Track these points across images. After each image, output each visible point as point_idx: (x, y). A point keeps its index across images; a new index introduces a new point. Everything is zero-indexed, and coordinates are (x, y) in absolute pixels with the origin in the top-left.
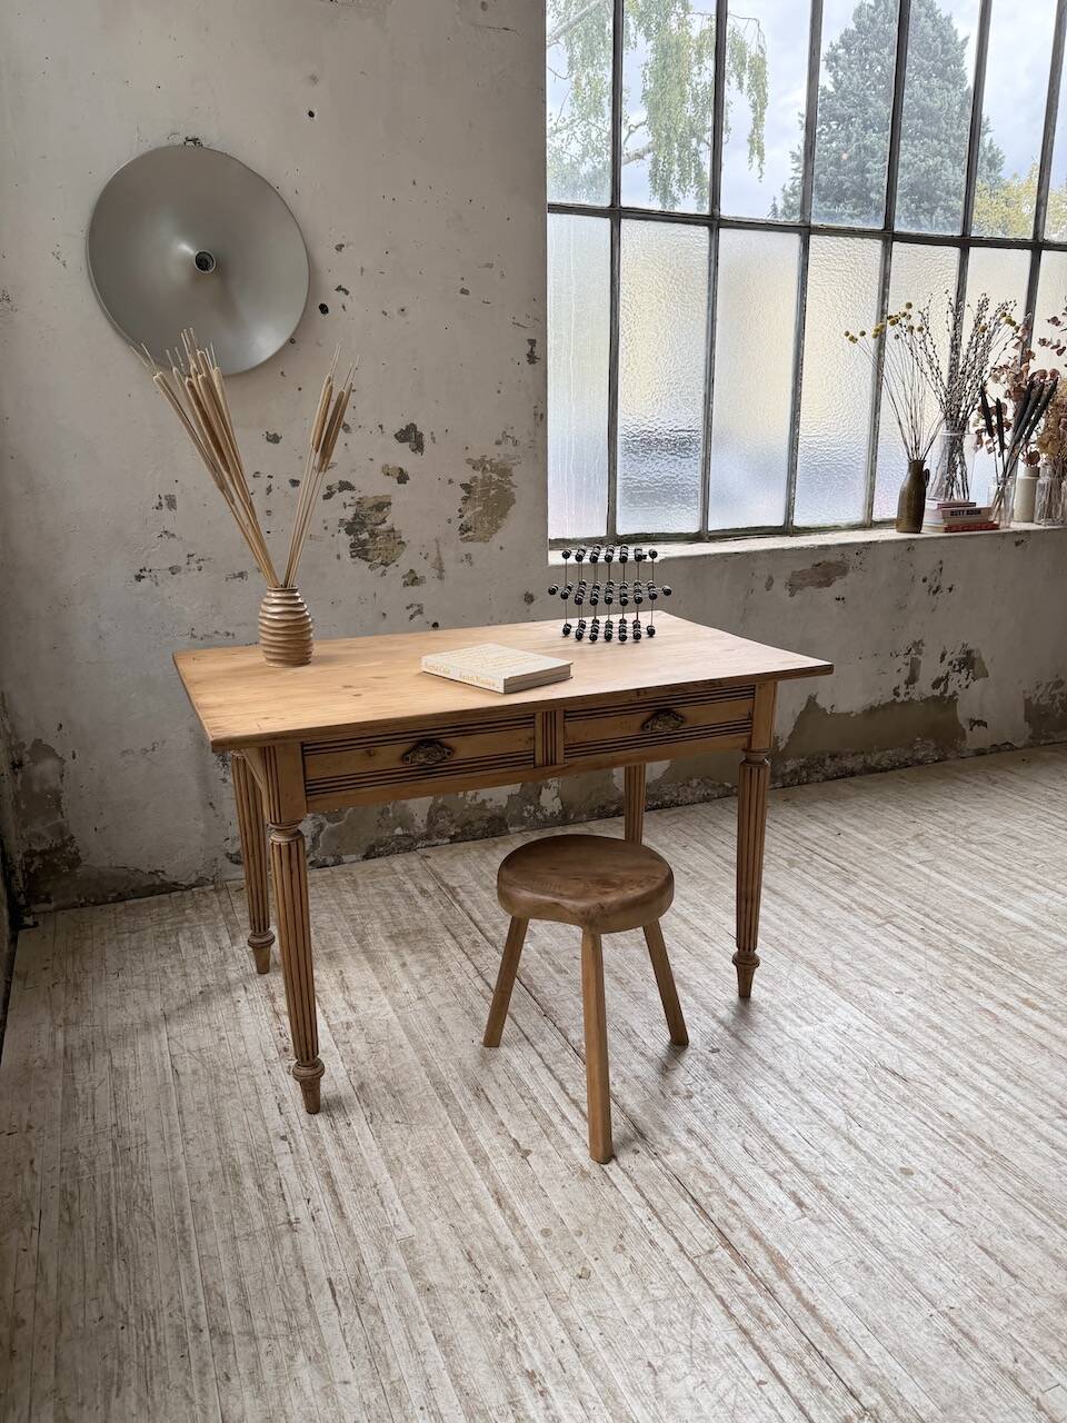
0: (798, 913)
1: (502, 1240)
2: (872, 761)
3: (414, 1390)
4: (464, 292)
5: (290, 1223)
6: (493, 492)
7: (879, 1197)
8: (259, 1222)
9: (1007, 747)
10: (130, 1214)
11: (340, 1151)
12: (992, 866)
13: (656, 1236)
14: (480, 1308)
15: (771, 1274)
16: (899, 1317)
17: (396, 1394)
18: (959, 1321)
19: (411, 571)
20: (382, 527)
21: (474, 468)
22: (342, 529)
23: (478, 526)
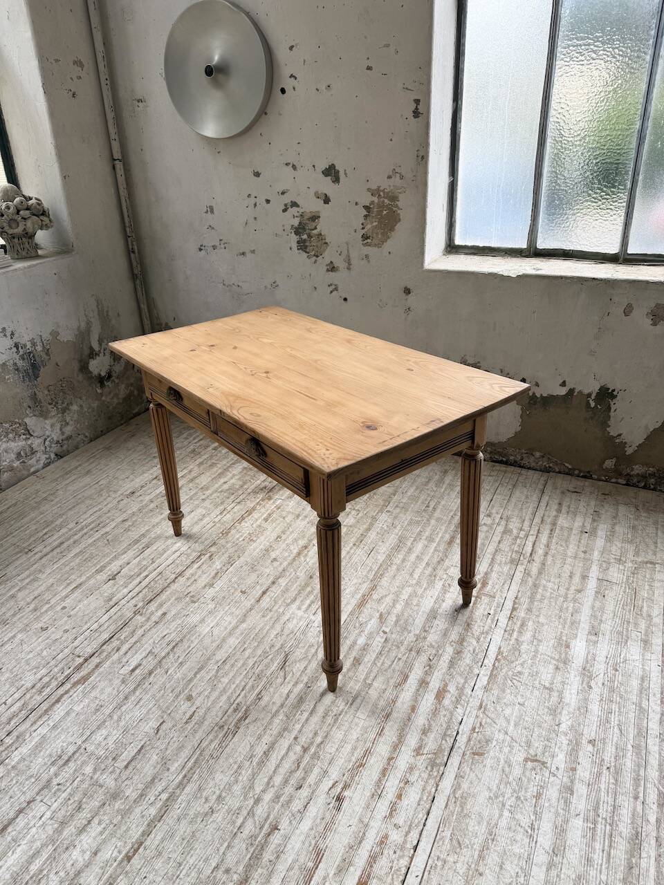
4: (369, 68)
19: (331, 262)
20: (315, 232)
21: (372, 195)
22: (293, 231)
23: (375, 235)
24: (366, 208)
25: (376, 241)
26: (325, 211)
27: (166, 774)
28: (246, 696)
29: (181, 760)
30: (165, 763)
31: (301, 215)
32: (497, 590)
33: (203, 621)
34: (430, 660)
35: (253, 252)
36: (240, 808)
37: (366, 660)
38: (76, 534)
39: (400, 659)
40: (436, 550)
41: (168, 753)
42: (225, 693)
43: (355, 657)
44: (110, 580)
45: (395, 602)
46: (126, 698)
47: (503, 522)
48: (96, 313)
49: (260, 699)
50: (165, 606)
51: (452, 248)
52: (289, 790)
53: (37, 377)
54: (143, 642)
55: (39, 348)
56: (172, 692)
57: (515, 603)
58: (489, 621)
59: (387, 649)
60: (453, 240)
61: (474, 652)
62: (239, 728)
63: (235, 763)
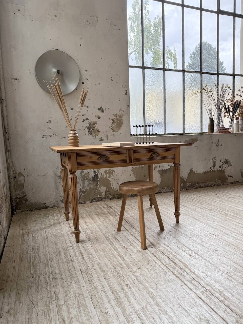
0: (190, 209)
1: (121, 263)
2: (207, 184)
3: (100, 288)
4: (112, 80)
5: (72, 260)
6: (118, 121)
7: (209, 254)
8: (65, 260)
9: (238, 182)
10: (35, 259)
11: (84, 249)
12: (235, 201)
13: (157, 262)
14: (115, 274)
15: (184, 267)
16: (215, 274)
17: (95, 288)
18: (229, 274)
19: (101, 138)
20: (95, 128)
21: (114, 116)
22: (86, 128)
23: (116, 128)
24: (112, 120)
25: (116, 130)
26: (99, 121)
31: (90, 123)
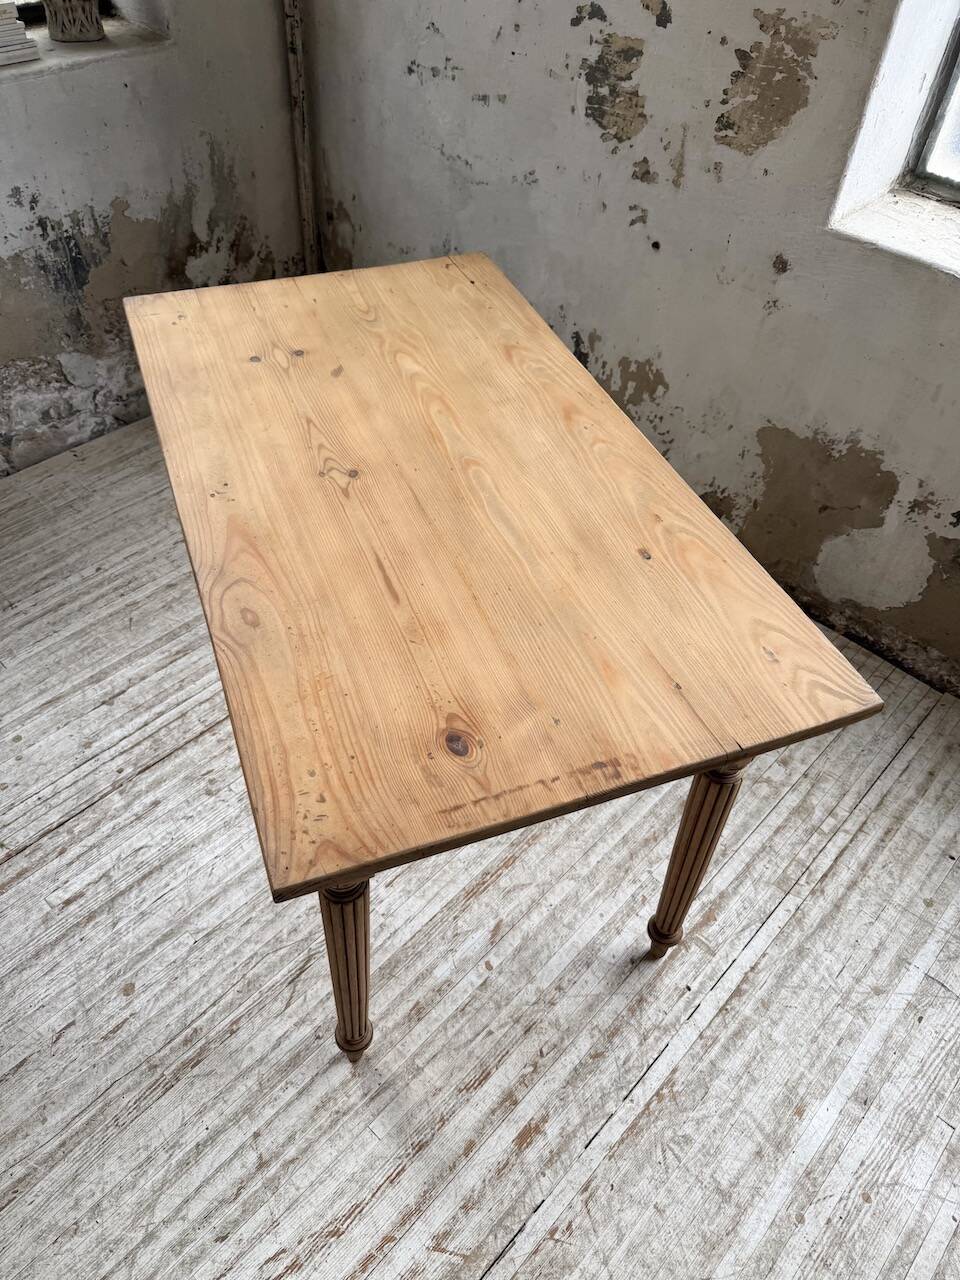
19: (645, 160)
20: (626, 85)
21: (761, 26)
22: (583, 73)
23: (745, 123)
24: (742, 55)
25: (743, 138)
26: (657, 44)
27: (38, 1129)
28: (212, 1019)
29: (69, 1109)
30: (45, 1107)
31: (606, 41)
32: (724, 942)
33: (207, 838)
34: (541, 1052)
35: (502, 99)
36: (117, 1242)
37: (434, 1015)
38: (89, 593)
39: (490, 1033)
40: (652, 812)
41: (55, 1088)
42: (186, 999)
43: (418, 1003)
44: (103, 703)
45: (535, 903)
46: (37, 955)
47: (805, 786)
48: (207, 170)
49: (233, 1032)
50: (164, 786)
51: (916, 179)
52: (205, 1235)
53: (82, 283)
54: (103, 850)
55: (88, 231)
56: (108, 967)
57: (745, 979)
58: (681, 1004)
59: (477, 1004)
60: (925, 161)
61: (624, 1063)
62: (178, 1080)
63: (147, 1148)
